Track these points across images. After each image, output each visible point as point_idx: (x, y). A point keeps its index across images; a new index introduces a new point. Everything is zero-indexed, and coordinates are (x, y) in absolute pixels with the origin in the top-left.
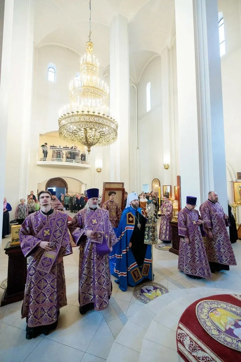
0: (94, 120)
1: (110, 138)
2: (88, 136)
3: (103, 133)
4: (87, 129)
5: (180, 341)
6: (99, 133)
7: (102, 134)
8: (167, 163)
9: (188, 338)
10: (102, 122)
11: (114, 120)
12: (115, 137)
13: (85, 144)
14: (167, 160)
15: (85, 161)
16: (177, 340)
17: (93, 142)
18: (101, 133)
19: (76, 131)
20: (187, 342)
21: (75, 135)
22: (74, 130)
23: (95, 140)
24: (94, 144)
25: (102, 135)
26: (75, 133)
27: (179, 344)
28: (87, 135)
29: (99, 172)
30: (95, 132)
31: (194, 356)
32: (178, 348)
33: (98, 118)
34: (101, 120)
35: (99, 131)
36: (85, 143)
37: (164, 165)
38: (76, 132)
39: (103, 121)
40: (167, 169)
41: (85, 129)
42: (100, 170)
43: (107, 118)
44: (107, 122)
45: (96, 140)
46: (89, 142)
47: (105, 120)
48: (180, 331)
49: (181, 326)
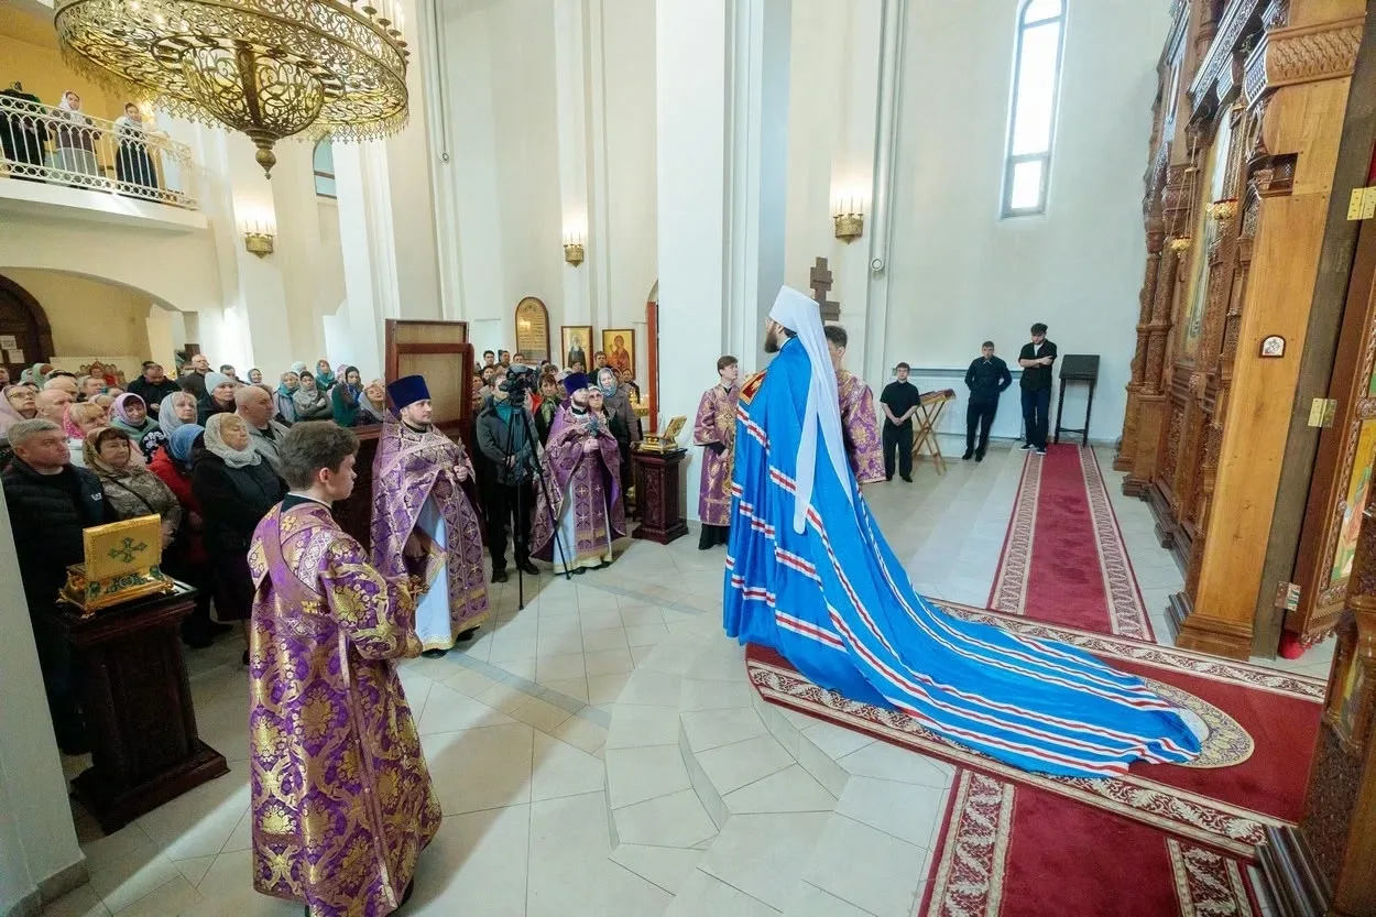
0: (307, 14)
1: (364, 110)
2: (259, 87)
3: (336, 82)
4: (256, 47)
5: (761, 684)
6: (314, 80)
7: (332, 86)
8: (576, 242)
9: (773, 675)
10: (347, 33)
11: (395, 33)
12: (391, 111)
13: (238, 123)
14: (575, 228)
15: (155, 186)
16: (756, 686)
17: (286, 120)
18: (326, 81)
19: (183, 43)
20: (774, 681)
21: (165, 59)
22: (170, 38)
23: (297, 115)
24: (293, 132)
25: (327, 90)
26: (166, 49)
27: (762, 690)
28: (253, 76)
29: (260, 254)
30: (298, 73)
31: (793, 695)
32: (762, 695)
33: (326, 11)
34: (340, 22)
35: (319, 70)
36: (242, 119)
37: (566, 246)
38: (180, 48)
39: (351, 32)
40: (576, 263)
41: (244, 49)
42: (266, 247)
43: (366, 15)
44: (369, 41)
45: (304, 113)
46: (267, 115)
47: (358, 30)
48: (753, 672)
49: (751, 663)
